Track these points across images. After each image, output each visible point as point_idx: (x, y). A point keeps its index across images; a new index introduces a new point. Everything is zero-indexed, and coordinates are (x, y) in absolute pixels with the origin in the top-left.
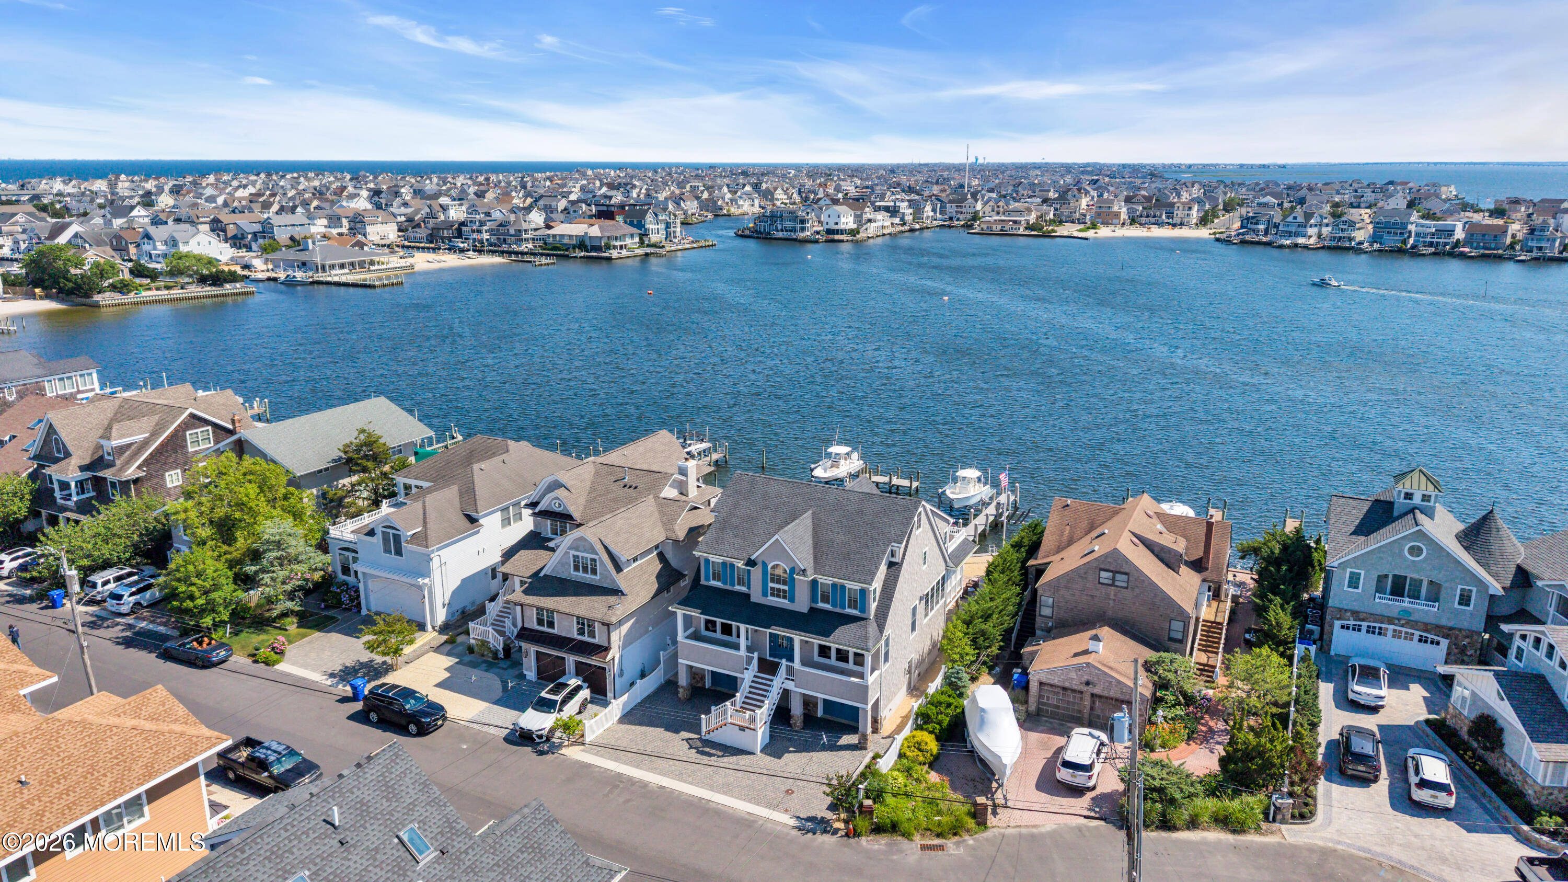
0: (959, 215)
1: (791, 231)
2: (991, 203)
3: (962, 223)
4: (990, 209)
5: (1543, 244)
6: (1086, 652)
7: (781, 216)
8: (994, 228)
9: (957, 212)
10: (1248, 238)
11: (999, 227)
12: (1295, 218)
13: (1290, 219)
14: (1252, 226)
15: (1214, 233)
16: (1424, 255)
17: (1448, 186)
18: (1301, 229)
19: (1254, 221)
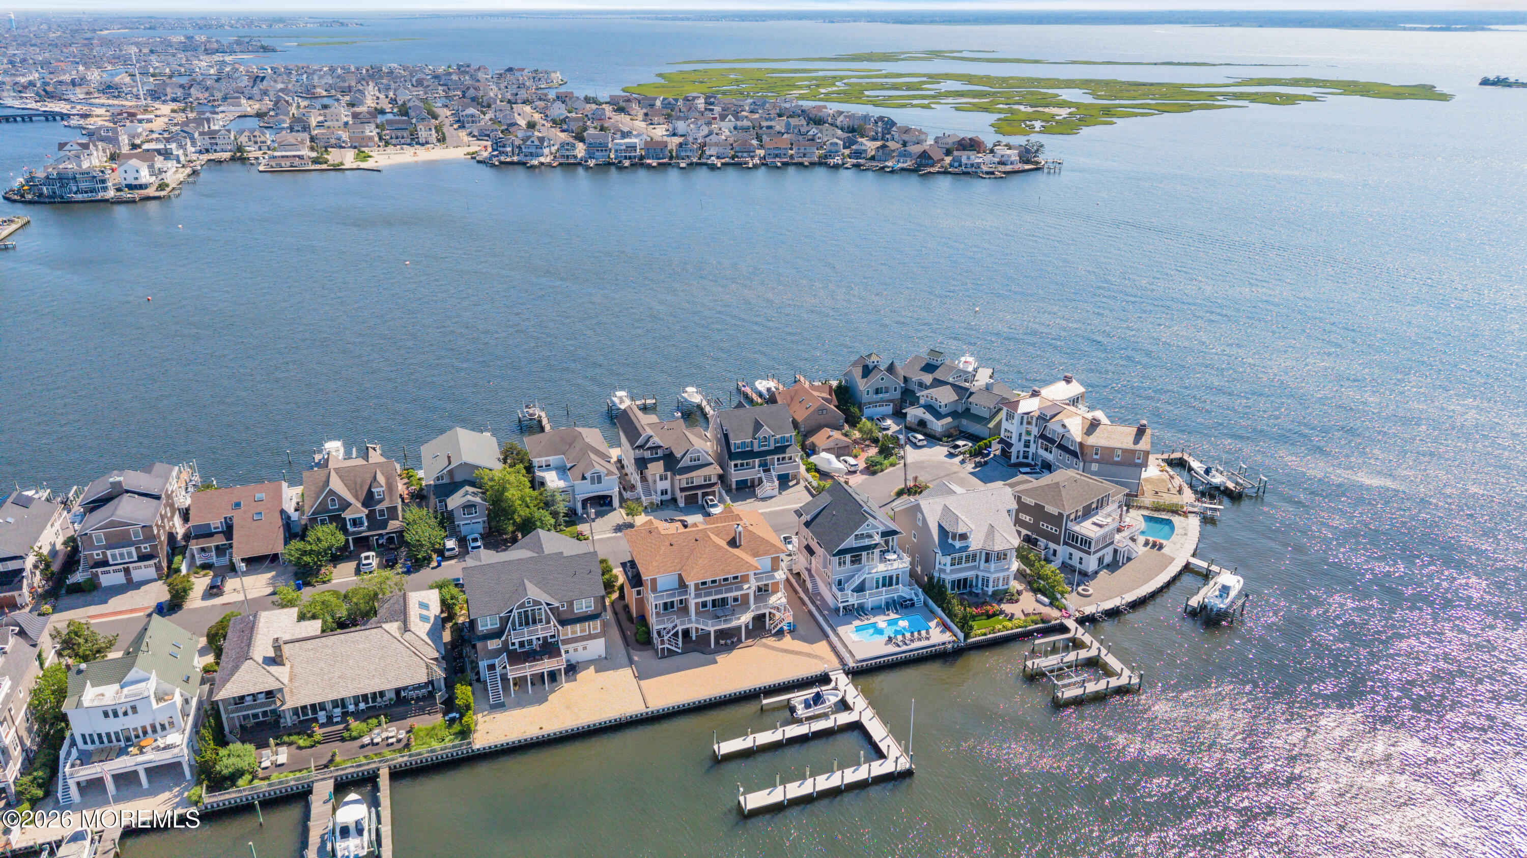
0: (215, 147)
1: (91, 192)
2: (246, 133)
3: (227, 155)
4: (247, 139)
5: (688, 154)
6: (830, 437)
7: (75, 178)
8: (283, 165)
9: (211, 144)
10: (502, 158)
11: (288, 164)
12: (533, 142)
13: (529, 143)
14: (501, 149)
15: (468, 154)
16: (626, 167)
17: (555, 72)
18: (539, 150)
19: (501, 144)
